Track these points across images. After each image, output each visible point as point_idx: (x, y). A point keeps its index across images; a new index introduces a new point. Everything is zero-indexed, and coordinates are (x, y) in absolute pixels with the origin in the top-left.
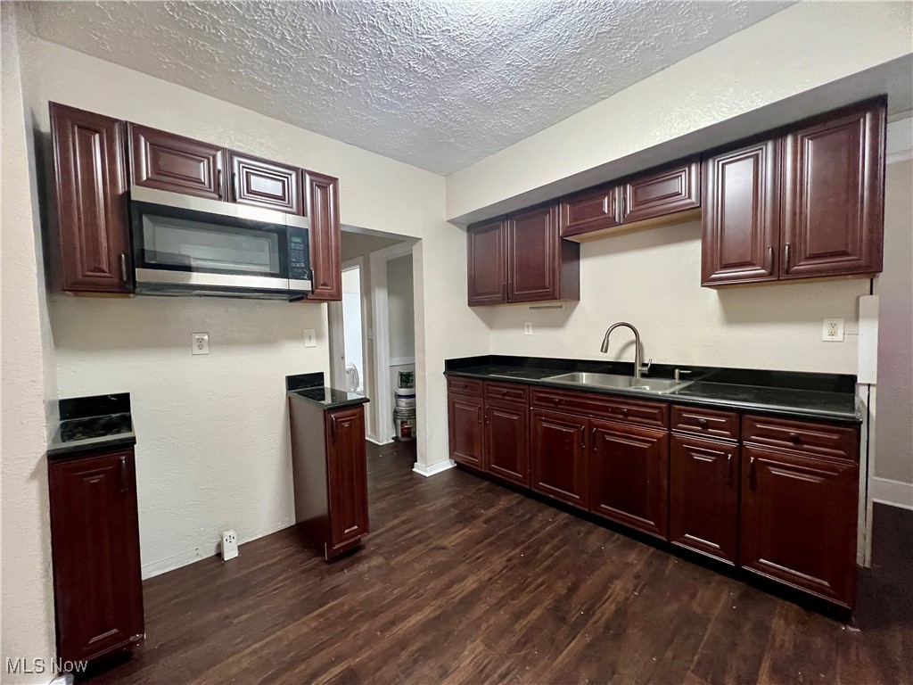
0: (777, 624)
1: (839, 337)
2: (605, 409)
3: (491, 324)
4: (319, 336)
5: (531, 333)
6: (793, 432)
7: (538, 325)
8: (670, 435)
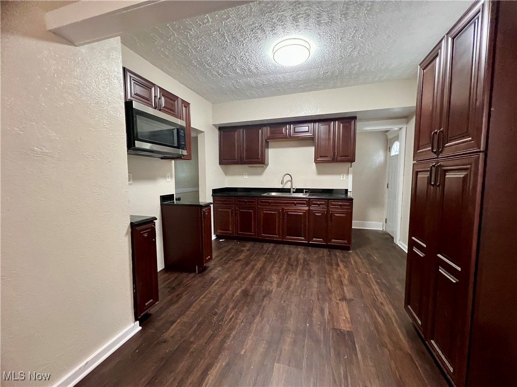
0: (338, 254)
1: (344, 179)
2: (288, 203)
3: (226, 173)
4: (171, 176)
5: (247, 177)
6: (340, 203)
7: (250, 174)
8: (309, 209)
